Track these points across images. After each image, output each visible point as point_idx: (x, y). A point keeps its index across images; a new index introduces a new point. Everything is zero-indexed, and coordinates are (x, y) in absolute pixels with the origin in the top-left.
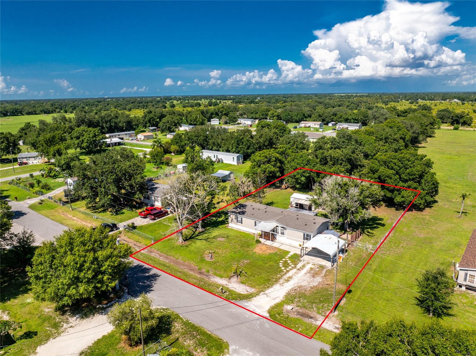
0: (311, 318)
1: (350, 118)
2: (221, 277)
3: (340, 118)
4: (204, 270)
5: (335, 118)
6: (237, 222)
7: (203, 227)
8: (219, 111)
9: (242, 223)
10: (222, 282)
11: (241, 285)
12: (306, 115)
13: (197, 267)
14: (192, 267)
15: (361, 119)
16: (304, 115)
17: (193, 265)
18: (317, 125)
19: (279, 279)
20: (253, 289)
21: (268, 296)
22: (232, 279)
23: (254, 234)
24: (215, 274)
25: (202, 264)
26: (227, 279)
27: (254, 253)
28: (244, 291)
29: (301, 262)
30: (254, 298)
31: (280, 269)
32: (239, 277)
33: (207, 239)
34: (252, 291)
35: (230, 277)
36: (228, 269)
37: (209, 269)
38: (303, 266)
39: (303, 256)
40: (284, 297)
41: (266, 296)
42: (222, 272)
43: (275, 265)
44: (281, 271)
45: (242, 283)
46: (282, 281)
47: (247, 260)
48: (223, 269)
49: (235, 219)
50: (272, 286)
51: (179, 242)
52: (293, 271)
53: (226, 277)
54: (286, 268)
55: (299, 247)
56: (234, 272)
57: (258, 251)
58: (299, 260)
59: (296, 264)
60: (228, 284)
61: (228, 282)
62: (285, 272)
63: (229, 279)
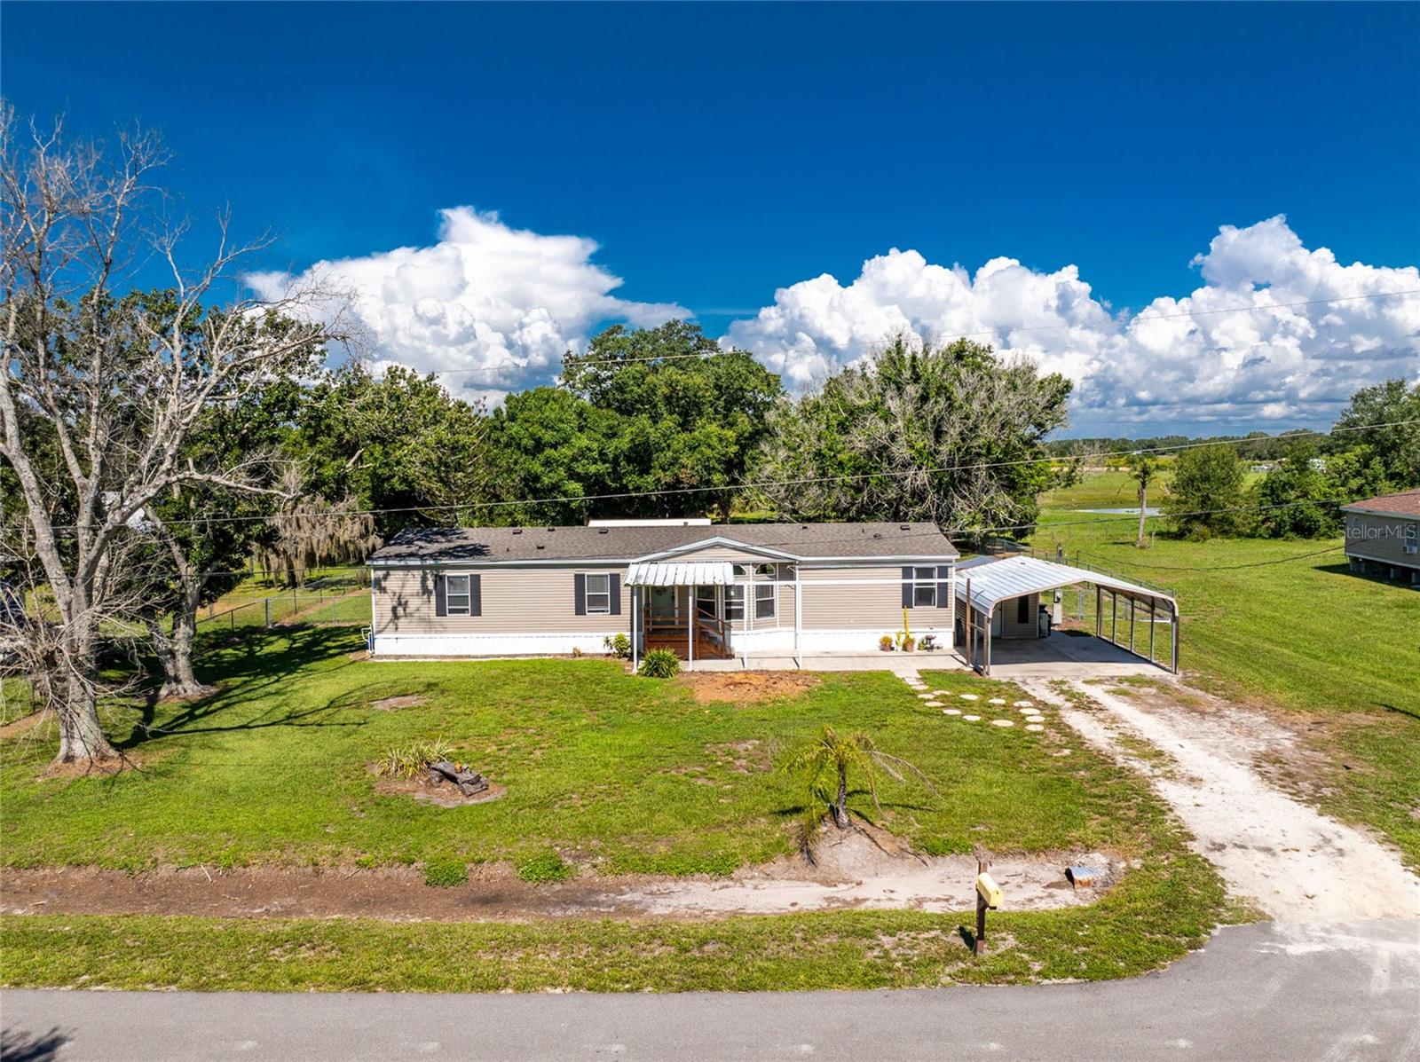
2: (722, 868)
4: (501, 870)
6: (441, 612)
7: (202, 674)
9: (477, 611)
10: (771, 895)
13: (401, 871)
14: (350, 882)
17: (347, 871)
19: (1099, 762)
20: (1080, 858)
21: (1268, 850)
22: (823, 851)
23: (577, 654)
24: (646, 867)
25: (435, 836)
26: (780, 864)
27: (719, 708)
28: (1034, 890)
29: (1025, 688)
30: (1232, 892)
31: (996, 729)
32: (862, 824)
33: (290, 719)
34: (1094, 865)
35: (793, 844)
36: (700, 807)
37: (538, 845)
38: (1070, 695)
39: (977, 670)
40: (1349, 824)
41: (1261, 856)
42: (689, 838)
43: (936, 722)
44: (1018, 734)
45: (934, 853)
46: (1143, 768)
47: (745, 740)
48: (665, 818)
49: (425, 591)
50: (1148, 797)
51: (69, 759)
52: (1078, 721)
53: (766, 858)
54: (1021, 719)
55: (891, 653)
56: (773, 806)
57: (727, 696)
58: (997, 683)
59: (1026, 696)
60: (844, 892)
61: (826, 882)
62: (1052, 733)
63: (797, 857)
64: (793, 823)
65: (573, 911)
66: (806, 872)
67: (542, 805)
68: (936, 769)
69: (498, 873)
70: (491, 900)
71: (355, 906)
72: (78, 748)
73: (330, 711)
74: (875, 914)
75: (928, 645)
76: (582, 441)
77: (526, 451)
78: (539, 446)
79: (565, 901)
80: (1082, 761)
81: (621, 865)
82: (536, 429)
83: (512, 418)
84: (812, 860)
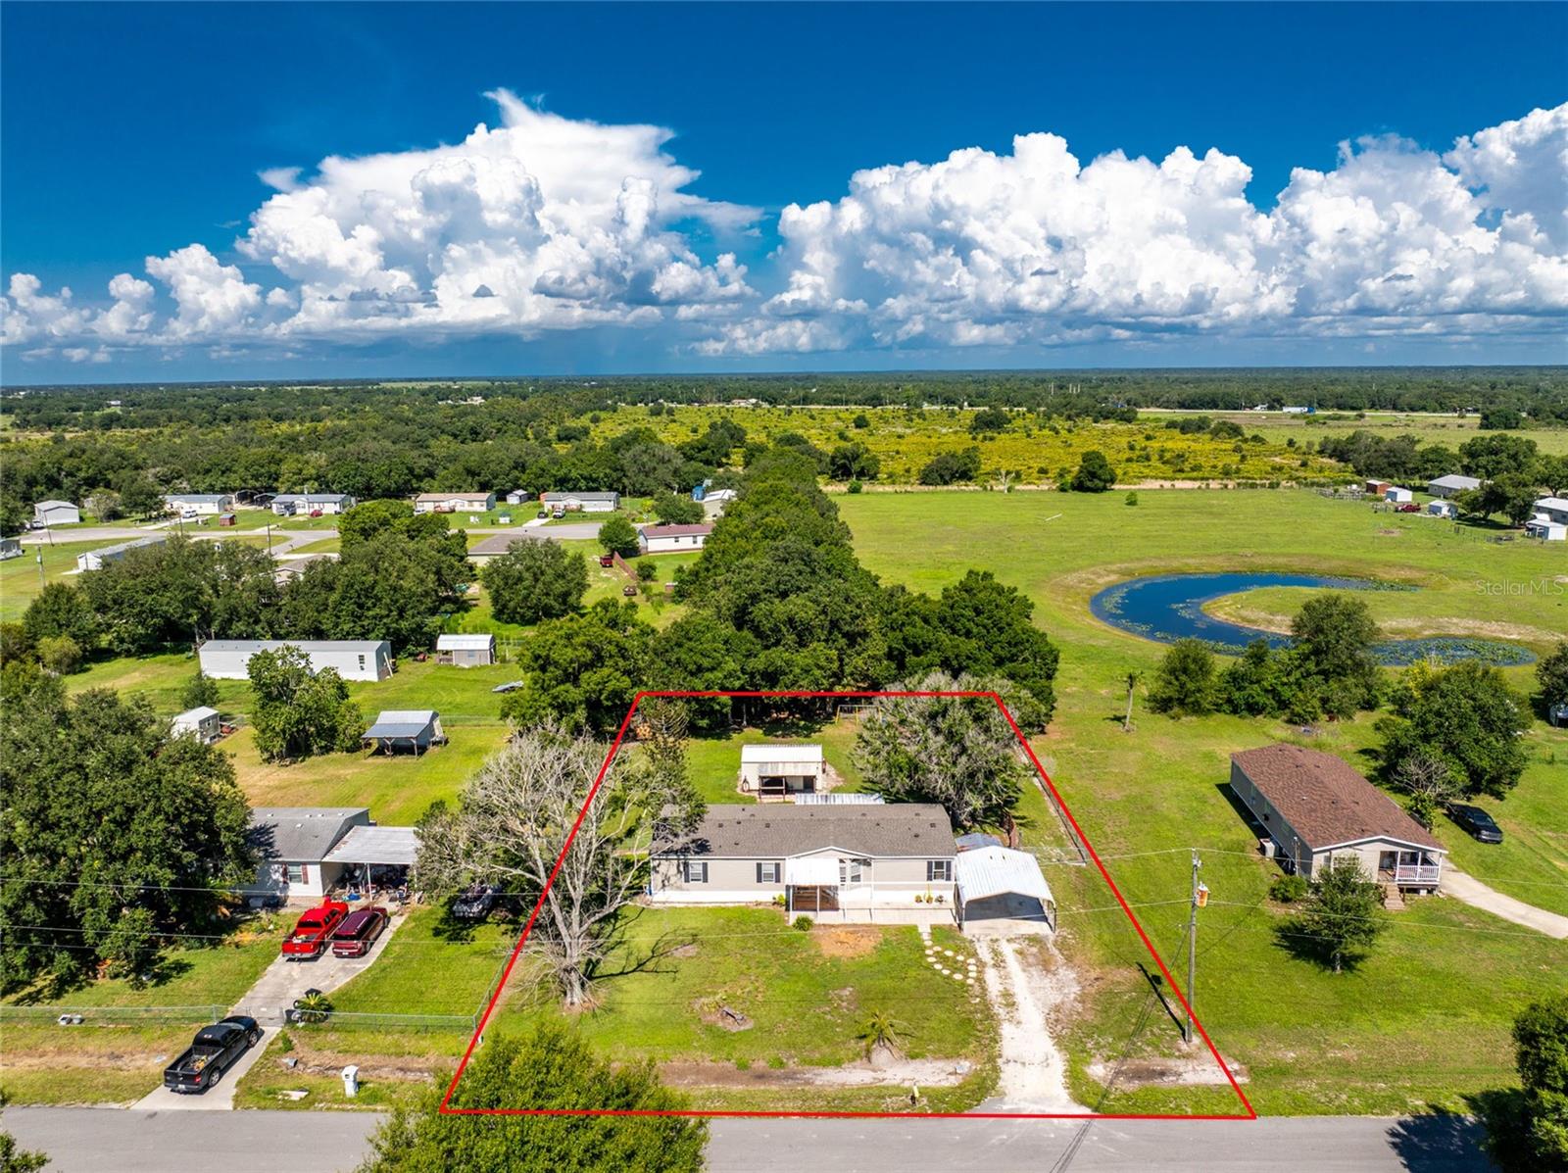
0: (1162, 1074)
1: (574, 474)
2: (838, 1064)
3: (541, 476)
4: (762, 1063)
5: (524, 477)
6: (687, 881)
8: (60, 469)
9: (705, 880)
10: (855, 1076)
11: (916, 1064)
12: (417, 471)
13: (727, 1064)
14: (711, 1068)
15: (606, 475)
16: (411, 470)
17: (708, 1064)
18: (476, 504)
19: (986, 1008)
20: (962, 1062)
21: (1024, 1064)
22: (874, 1056)
23: (758, 904)
24: (812, 1063)
25: (734, 1048)
26: (858, 1062)
27: (835, 961)
28: (943, 1076)
29: (977, 945)
30: (1001, 1083)
31: (955, 981)
32: (888, 1044)
33: (640, 966)
34: (965, 1066)
35: (863, 1053)
36: (829, 1034)
37: (772, 1053)
38: (996, 953)
39: (959, 926)
40: (1060, 1051)
41: (1019, 1066)
42: (826, 1050)
43: (928, 974)
44: (963, 984)
45: (912, 1058)
46: (1002, 1012)
47: (844, 988)
48: (817, 1040)
49: (679, 871)
50: (996, 1033)
51: (572, 1004)
52: (991, 975)
53: (853, 1060)
54: (966, 973)
55: (920, 905)
56: (856, 1034)
57: (837, 951)
58: (964, 940)
59: (975, 955)
60: (879, 1075)
61: (874, 1071)
62: (977, 986)
63: (865, 1060)
64: (864, 1043)
65: (790, 1082)
66: (868, 1066)
67: (770, 1032)
68: (922, 1011)
69: (760, 1065)
70: (761, 1077)
71: (717, 1079)
72: (575, 1000)
73: (655, 960)
74: (887, 1088)
75: (940, 900)
76: (731, 665)
77: (692, 674)
78: (700, 669)
79: (787, 1077)
80: (981, 1007)
81: (804, 1062)
82: (697, 658)
83: (680, 645)
84: (870, 1061)
